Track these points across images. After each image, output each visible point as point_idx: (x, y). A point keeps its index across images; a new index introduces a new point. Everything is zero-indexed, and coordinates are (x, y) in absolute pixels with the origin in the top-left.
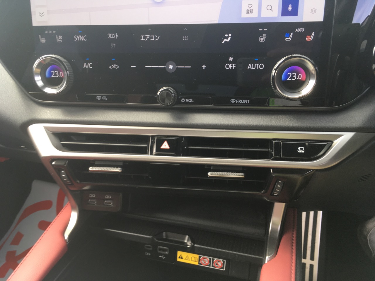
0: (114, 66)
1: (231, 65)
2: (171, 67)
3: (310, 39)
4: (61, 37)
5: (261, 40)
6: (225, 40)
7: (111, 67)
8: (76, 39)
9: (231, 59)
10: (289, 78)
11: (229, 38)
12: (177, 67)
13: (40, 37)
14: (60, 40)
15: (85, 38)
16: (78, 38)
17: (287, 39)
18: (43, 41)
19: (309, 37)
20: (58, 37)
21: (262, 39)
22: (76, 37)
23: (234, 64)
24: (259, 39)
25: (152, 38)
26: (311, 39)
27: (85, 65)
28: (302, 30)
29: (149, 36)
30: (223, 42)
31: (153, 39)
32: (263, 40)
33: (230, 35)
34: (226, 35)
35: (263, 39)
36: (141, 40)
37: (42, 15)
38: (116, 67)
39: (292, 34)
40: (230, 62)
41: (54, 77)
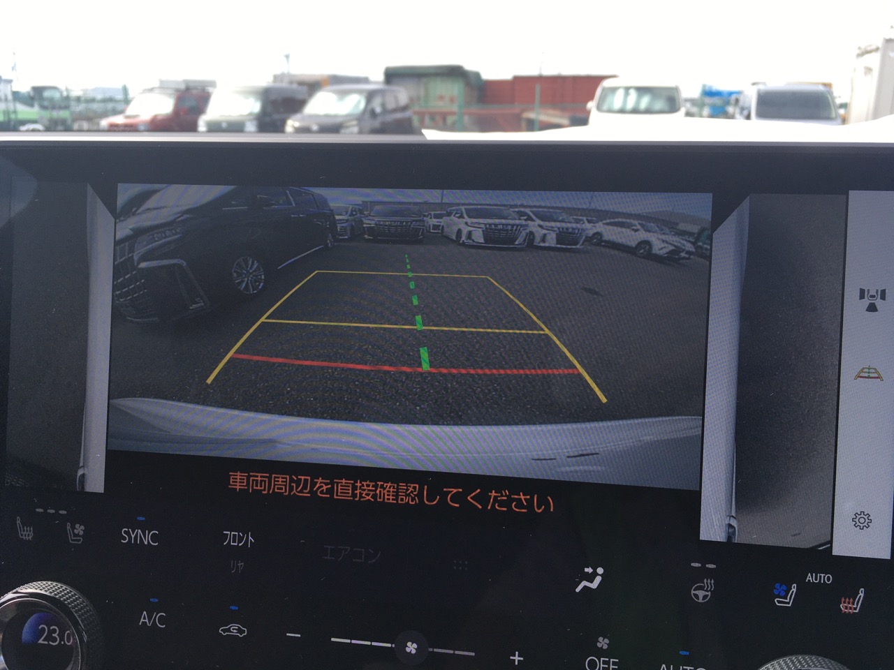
0: (234, 628)
1: (604, 662)
2: (411, 648)
3: (851, 608)
4: (80, 529)
5: (697, 596)
6: (584, 583)
7: (224, 631)
8: (125, 539)
9: (603, 643)
11: (598, 580)
12: (431, 650)
13: (18, 522)
14: (75, 535)
15: (154, 538)
16: (133, 536)
17: (779, 602)
18: (27, 534)
19: (849, 603)
20: (73, 528)
21: (701, 593)
22: (125, 532)
23: (612, 660)
24: (693, 592)
25: (359, 555)
26: (855, 609)
27: (144, 619)
28: (825, 578)
29: (349, 548)
30: (578, 590)
31: (361, 559)
32: (705, 597)
33: (600, 571)
34: (589, 570)
35: (707, 593)
36: (324, 557)
38: (240, 631)
39: (794, 589)
40: (600, 653)
41: (46, 643)
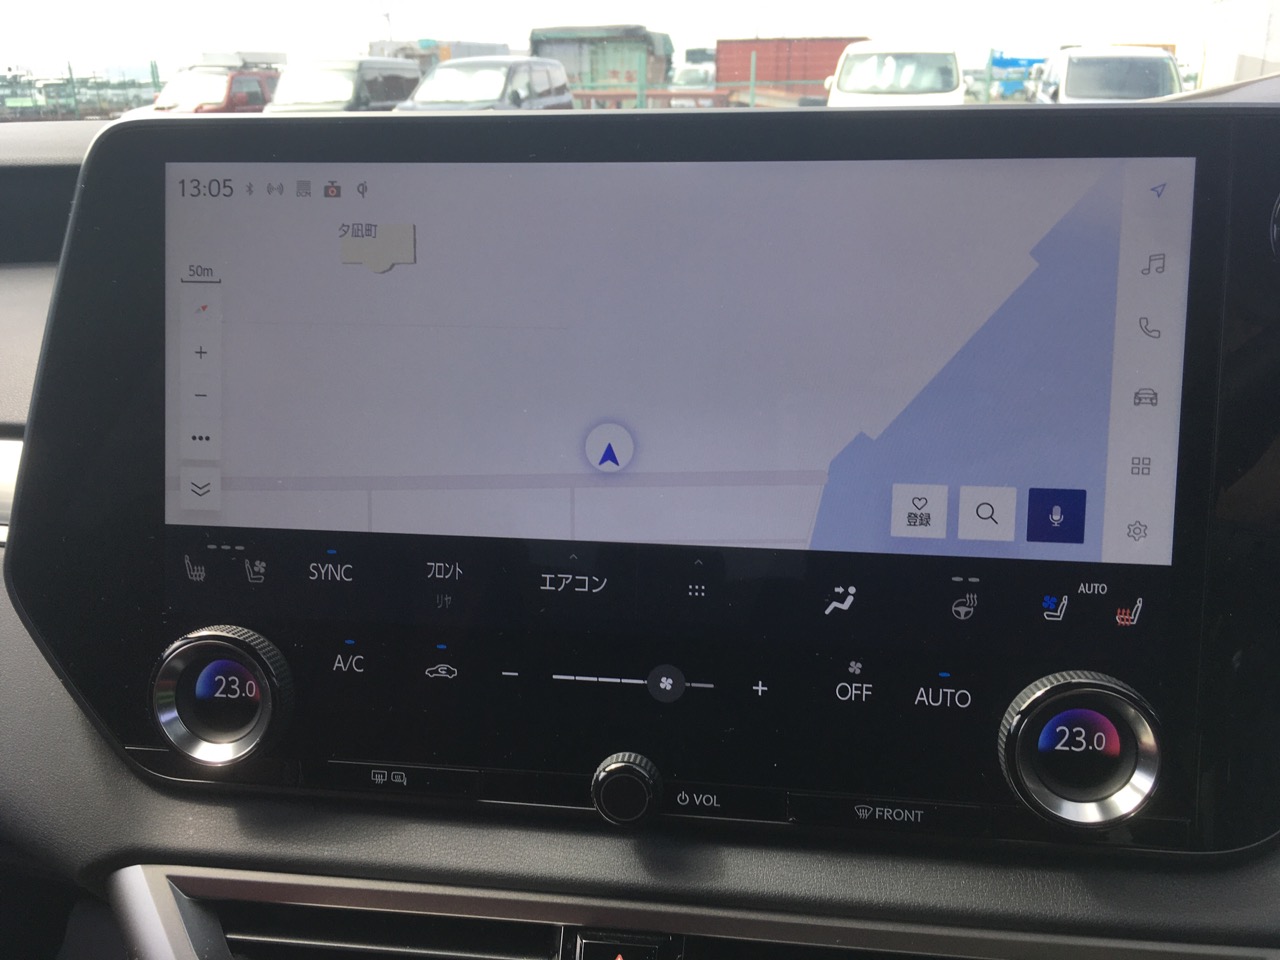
0: (442, 670)
1: (857, 689)
3: (1127, 620)
4: (260, 566)
5: (958, 613)
6: (835, 604)
7: (431, 672)
8: (314, 575)
9: (855, 668)
10: (1063, 746)
11: (850, 600)
13: (187, 561)
14: (255, 573)
15: (347, 573)
16: (323, 572)
17: (1048, 616)
18: (198, 574)
19: (1125, 614)
20: (253, 565)
21: (963, 610)
22: (314, 568)
23: (865, 686)
24: (954, 608)
25: (582, 584)
26: (1133, 620)
27: (339, 663)
28: (1100, 588)
29: (571, 576)
30: (827, 612)
31: (585, 587)
32: (967, 614)
33: (852, 590)
34: (840, 590)
35: (969, 609)
36: (542, 588)
37: (200, 490)
38: (449, 672)
39: (1065, 601)
40: (852, 678)
41: (224, 696)
